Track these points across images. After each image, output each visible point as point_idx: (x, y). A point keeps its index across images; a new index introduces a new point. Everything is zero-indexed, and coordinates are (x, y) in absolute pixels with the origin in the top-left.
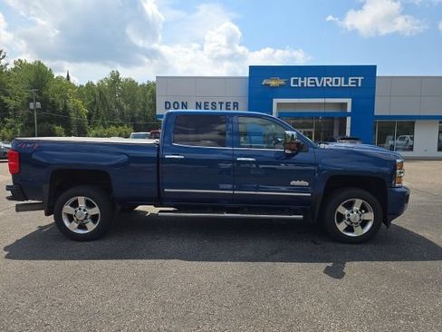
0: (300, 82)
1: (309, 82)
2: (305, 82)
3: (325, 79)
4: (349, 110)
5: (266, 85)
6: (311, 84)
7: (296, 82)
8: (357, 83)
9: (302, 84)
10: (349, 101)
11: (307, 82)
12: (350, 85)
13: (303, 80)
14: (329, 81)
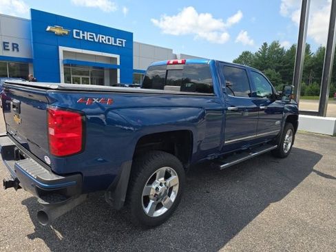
0: (81, 35)
1: (89, 36)
2: (85, 35)
3: (101, 36)
4: (118, 64)
5: (50, 31)
6: (90, 38)
7: (78, 34)
8: (122, 44)
9: (84, 37)
10: (118, 57)
11: (87, 36)
12: (118, 44)
13: (83, 33)
14: (103, 39)
